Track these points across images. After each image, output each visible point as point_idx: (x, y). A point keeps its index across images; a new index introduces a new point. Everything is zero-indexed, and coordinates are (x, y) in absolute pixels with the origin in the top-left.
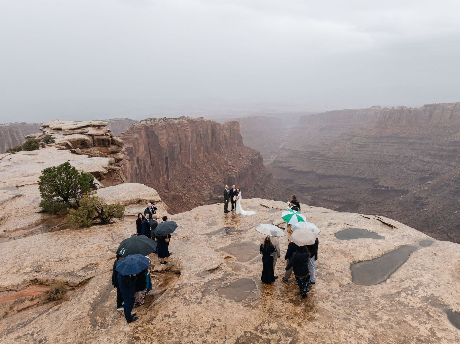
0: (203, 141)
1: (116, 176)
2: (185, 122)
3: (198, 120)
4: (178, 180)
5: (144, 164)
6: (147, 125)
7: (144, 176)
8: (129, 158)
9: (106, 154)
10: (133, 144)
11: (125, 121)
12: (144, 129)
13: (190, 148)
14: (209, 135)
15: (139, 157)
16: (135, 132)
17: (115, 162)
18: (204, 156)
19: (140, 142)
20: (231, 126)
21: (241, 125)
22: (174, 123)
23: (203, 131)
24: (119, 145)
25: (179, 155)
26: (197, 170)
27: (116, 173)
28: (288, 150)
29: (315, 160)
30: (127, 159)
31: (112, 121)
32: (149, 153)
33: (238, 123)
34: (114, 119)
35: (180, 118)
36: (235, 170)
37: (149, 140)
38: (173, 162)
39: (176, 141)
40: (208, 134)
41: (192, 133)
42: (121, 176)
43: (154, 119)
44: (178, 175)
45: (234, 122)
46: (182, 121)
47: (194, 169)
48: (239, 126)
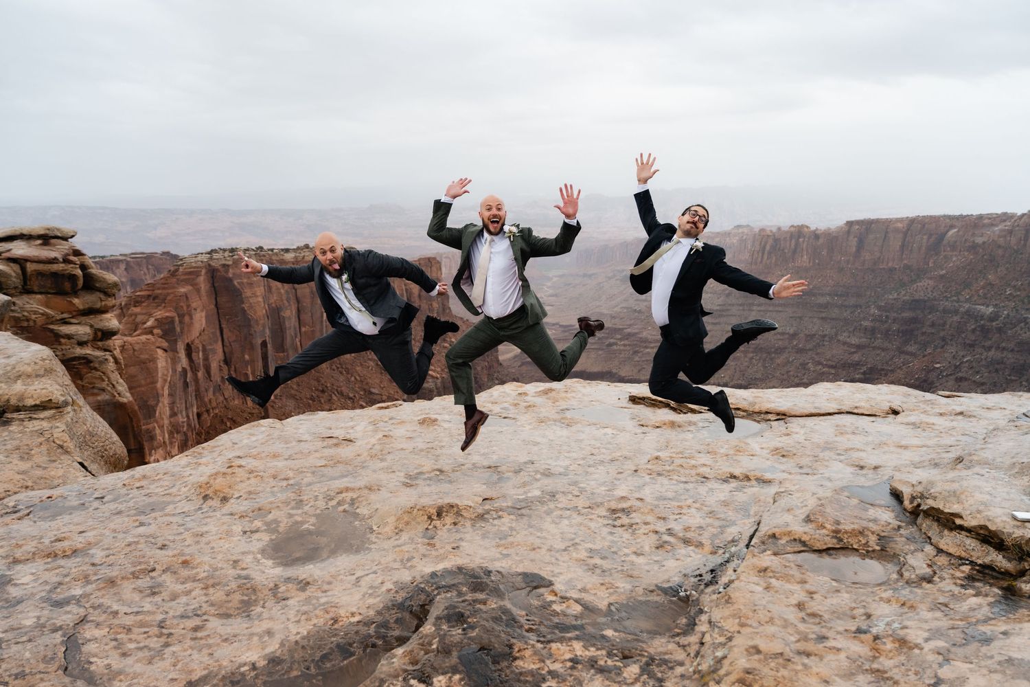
1: (96, 378)
5: (206, 359)
6: (213, 264)
7: (207, 391)
8: (165, 345)
9: (65, 315)
10: (176, 309)
11: (160, 259)
12: (206, 273)
15: (193, 342)
16: (182, 281)
17: (95, 339)
19: (194, 305)
21: (443, 269)
22: (283, 260)
24: (108, 291)
25: (296, 337)
27: (95, 369)
28: (554, 325)
29: (615, 347)
30: (159, 347)
31: (129, 259)
32: (218, 333)
33: (439, 262)
34: (133, 254)
35: (298, 248)
36: (434, 371)
37: (218, 299)
38: (282, 354)
39: (287, 304)
42: (109, 378)
43: (232, 250)
44: (295, 387)
45: (429, 260)
46: (303, 254)
47: (334, 370)
48: (441, 269)
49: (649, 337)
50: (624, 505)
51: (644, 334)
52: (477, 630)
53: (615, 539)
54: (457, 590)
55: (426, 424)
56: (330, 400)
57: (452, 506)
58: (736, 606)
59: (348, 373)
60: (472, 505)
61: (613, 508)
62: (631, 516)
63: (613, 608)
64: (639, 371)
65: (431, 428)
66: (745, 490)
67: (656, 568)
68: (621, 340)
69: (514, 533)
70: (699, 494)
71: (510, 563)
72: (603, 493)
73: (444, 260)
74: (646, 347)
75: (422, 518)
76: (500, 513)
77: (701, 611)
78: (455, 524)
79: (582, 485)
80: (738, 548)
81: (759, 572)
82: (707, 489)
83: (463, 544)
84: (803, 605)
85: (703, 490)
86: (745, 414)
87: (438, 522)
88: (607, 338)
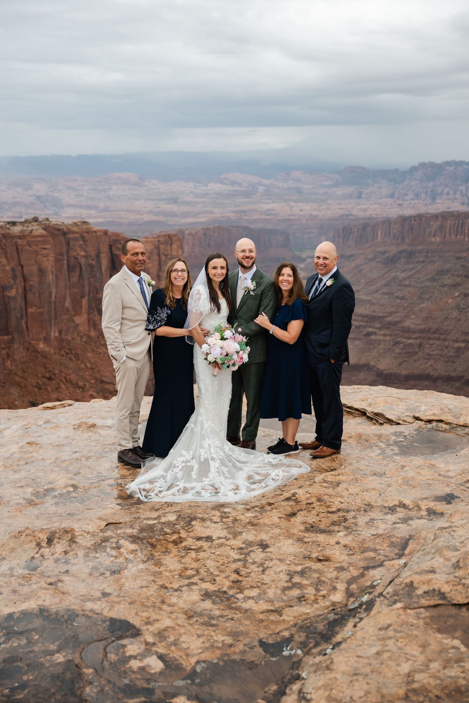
0: (86, 283)
2: (38, 230)
3: (75, 229)
4: (18, 384)
13: (50, 302)
14: (103, 268)
18: (89, 320)
20: (162, 247)
21: (186, 248)
22: (9, 234)
23: (86, 257)
25: (22, 318)
26: (70, 359)
29: (373, 337)
33: (179, 240)
35: (26, 221)
38: (6, 337)
39: (12, 282)
40: (100, 267)
41: (57, 260)
44: (20, 373)
45: (170, 236)
46: (30, 228)
47: (63, 356)
48: (181, 247)
49: (412, 326)
50: (264, 536)
51: (407, 323)
52: (26, 691)
53: (240, 579)
54: (27, 639)
55: (81, 429)
56: (57, 389)
57: (67, 532)
58: (333, 675)
59: (79, 360)
60: (91, 530)
61: (250, 540)
62: (268, 550)
63: (198, 669)
64: (400, 364)
65: (86, 435)
66: (410, 522)
67: (273, 617)
68: (380, 328)
69: (130, 565)
70: (356, 525)
71: (103, 606)
72: (248, 521)
73: (187, 237)
74: (409, 338)
75: (30, 545)
76: (122, 542)
77: (298, 678)
78: (66, 553)
79: (226, 510)
80: (372, 596)
81: (380, 629)
82: (367, 519)
83: (65, 578)
84: (413, 676)
85: (362, 520)
86: (447, 427)
87: (47, 550)
88: (365, 327)
